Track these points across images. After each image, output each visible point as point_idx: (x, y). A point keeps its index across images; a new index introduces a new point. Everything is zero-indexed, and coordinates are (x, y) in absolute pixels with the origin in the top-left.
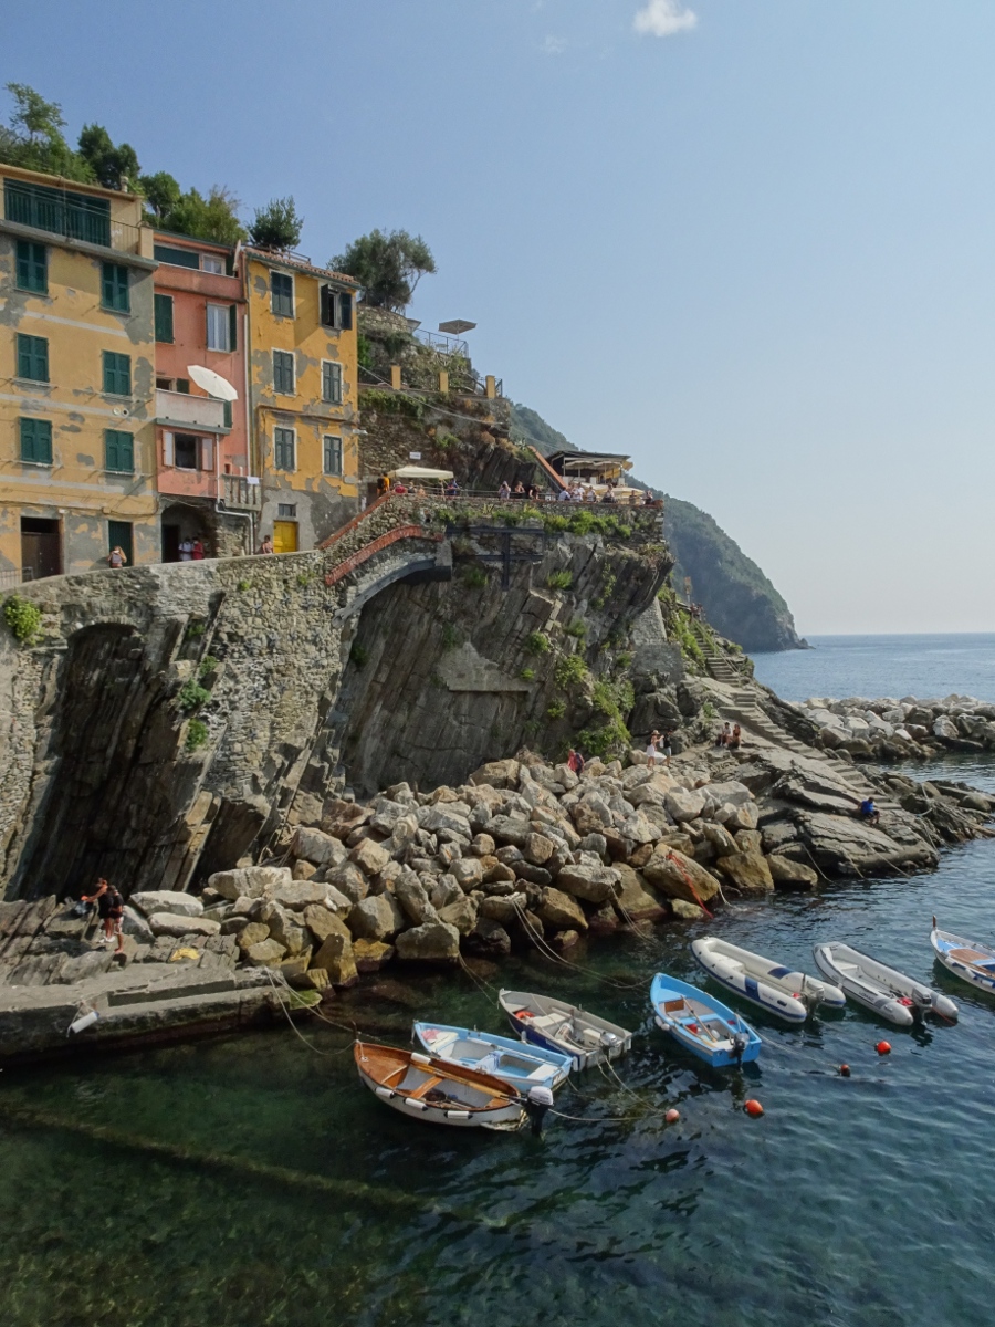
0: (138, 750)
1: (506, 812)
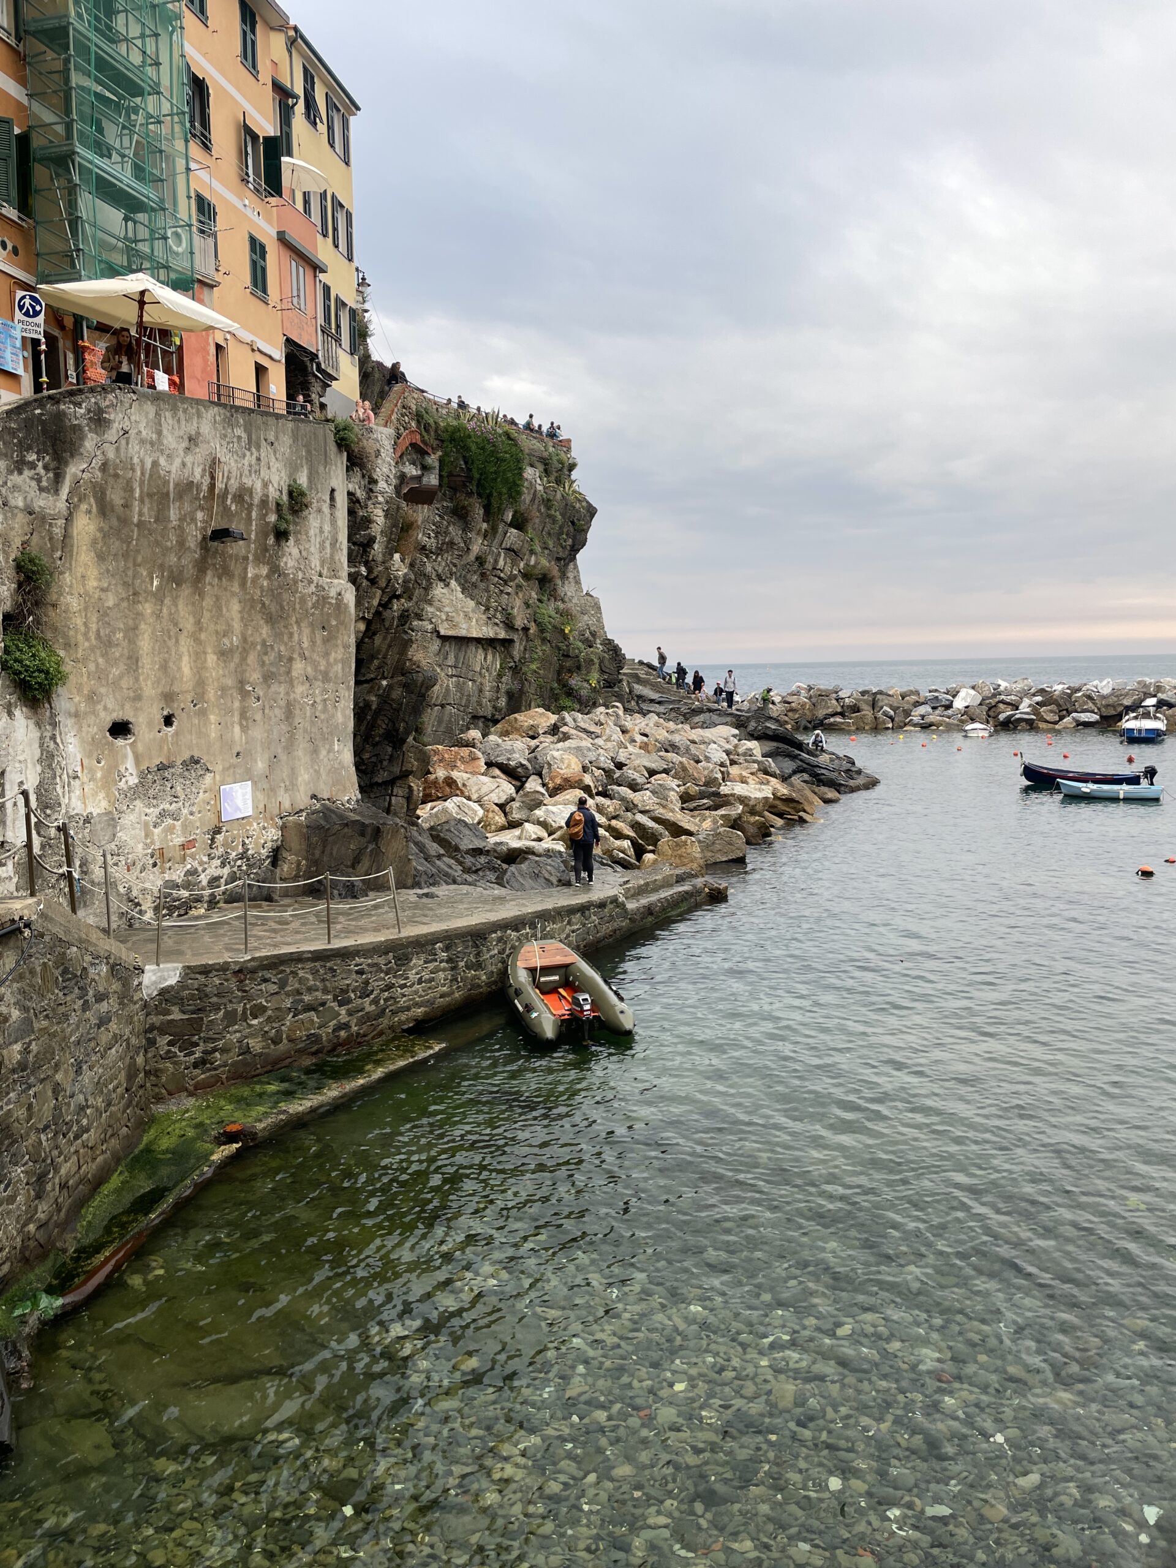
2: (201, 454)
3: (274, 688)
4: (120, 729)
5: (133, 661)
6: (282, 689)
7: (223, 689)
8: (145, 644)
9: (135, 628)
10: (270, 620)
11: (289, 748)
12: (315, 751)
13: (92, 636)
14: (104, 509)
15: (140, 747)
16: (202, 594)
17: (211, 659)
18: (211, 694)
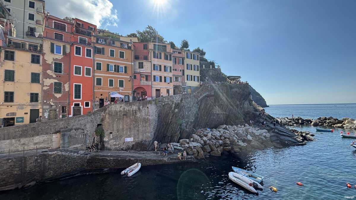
0: (171, 122)
1: (226, 133)
2: (122, 108)
3: (136, 128)
4: (111, 133)
5: (113, 127)
6: (137, 128)
7: (127, 129)
8: (115, 125)
9: (113, 124)
10: (135, 121)
11: (138, 134)
12: (143, 134)
13: (108, 125)
14: (109, 114)
15: (113, 135)
16: (123, 120)
17: (125, 126)
18: (125, 129)
